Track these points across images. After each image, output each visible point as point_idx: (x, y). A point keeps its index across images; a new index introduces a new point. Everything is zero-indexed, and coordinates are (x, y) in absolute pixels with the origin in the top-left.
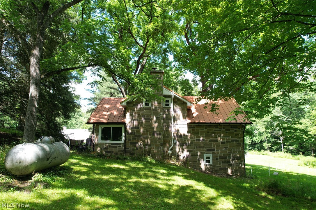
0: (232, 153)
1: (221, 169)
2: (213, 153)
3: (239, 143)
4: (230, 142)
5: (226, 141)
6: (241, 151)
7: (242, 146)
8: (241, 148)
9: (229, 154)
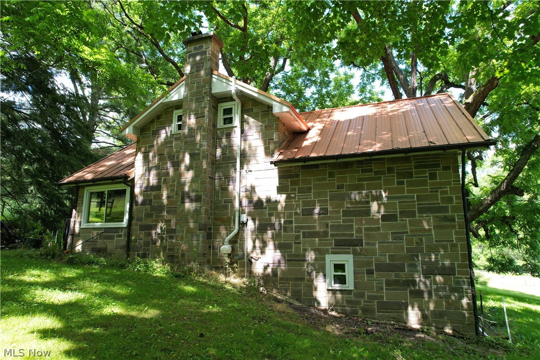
0: (421, 251)
1: (383, 306)
2: (355, 253)
3: (445, 217)
4: (412, 214)
5: (401, 212)
6: (454, 246)
7: (459, 226)
8: (457, 233)
9: (413, 255)
